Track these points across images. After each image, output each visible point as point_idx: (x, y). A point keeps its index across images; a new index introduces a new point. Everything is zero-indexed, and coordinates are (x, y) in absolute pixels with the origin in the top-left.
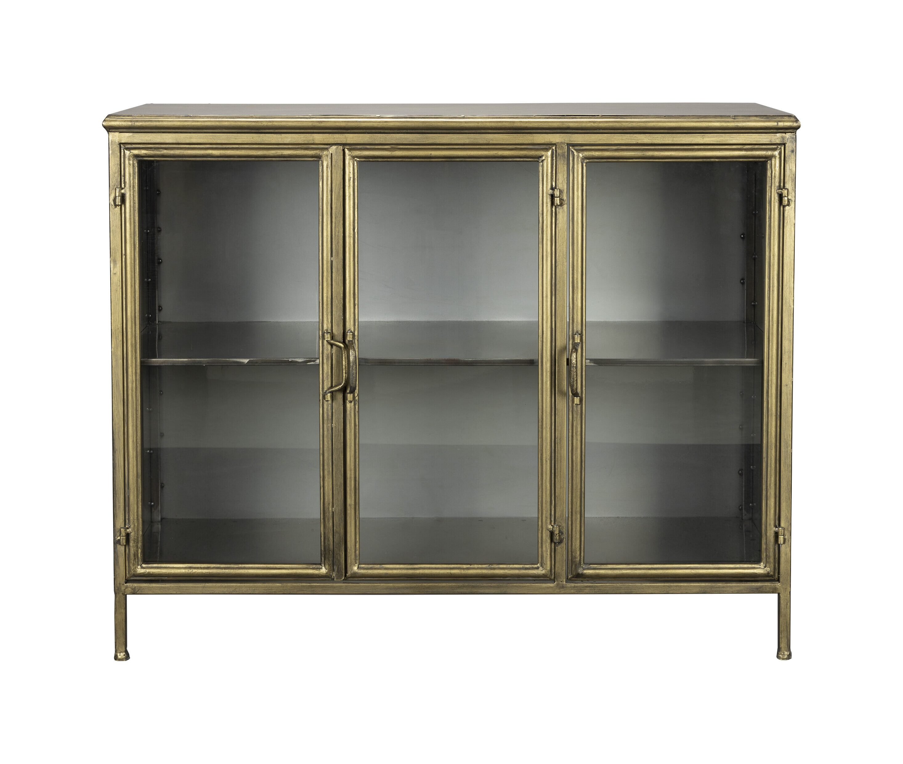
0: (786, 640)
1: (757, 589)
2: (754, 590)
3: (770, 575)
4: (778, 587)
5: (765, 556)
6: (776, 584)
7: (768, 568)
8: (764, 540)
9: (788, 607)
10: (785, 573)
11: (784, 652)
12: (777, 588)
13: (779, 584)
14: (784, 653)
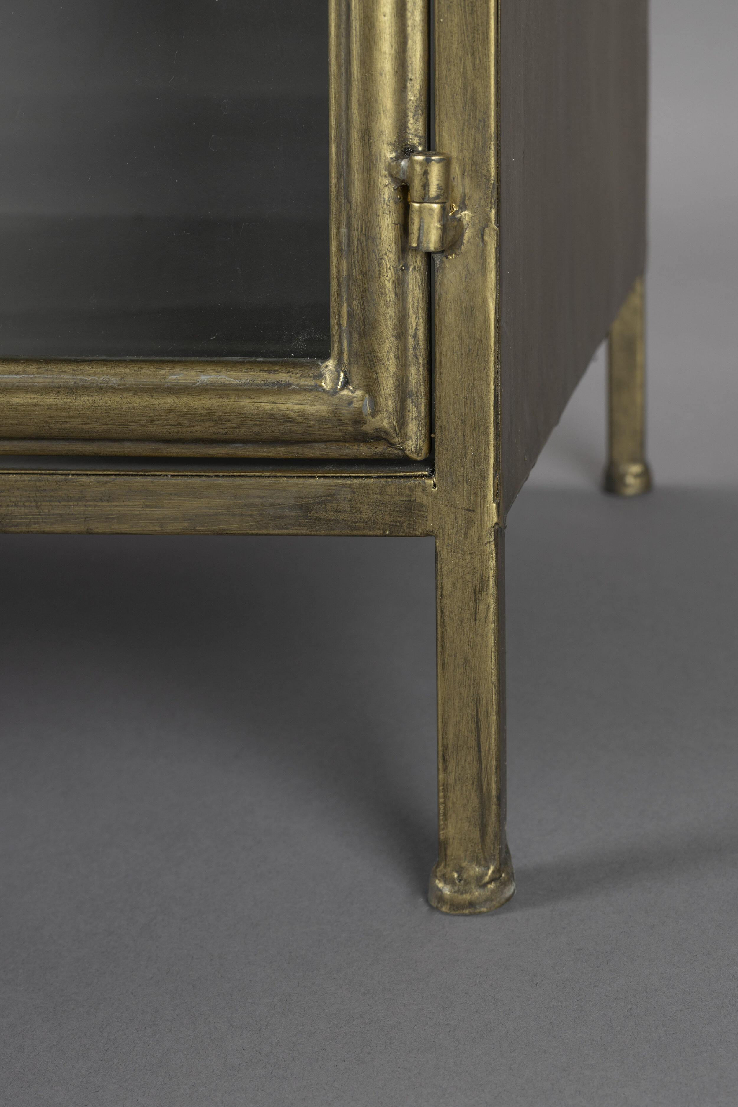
0: (475, 802)
1: (300, 507)
2: (287, 513)
3: (367, 429)
4: (421, 498)
5: (344, 322)
6: (411, 482)
7: (359, 393)
8: (338, 228)
9: (481, 615)
10: (463, 422)
11: (464, 864)
12: (421, 506)
13: (431, 482)
14: (460, 870)
